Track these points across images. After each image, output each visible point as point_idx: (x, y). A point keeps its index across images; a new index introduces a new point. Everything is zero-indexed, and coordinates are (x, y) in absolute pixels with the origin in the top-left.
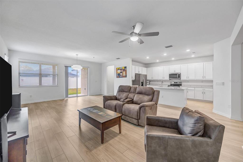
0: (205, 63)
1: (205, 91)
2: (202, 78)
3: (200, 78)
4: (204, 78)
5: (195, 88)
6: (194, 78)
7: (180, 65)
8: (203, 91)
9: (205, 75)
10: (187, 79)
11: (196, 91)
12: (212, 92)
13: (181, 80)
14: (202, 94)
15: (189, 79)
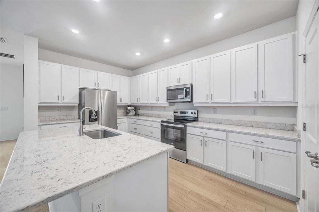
0: (261, 43)
1: (261, 150)
2: (252, 99)
3: (247, 98)
4: (261, 100)
5: (230, 134)
6: (227, 100)
7: (190, 62)
8: (254, 148)
9: (261, 88)
10: (208, 101)
11: (230, 144)
12: (295, 155)
13: (195, 105)
14: (253, 161)
15: (212, 101)
